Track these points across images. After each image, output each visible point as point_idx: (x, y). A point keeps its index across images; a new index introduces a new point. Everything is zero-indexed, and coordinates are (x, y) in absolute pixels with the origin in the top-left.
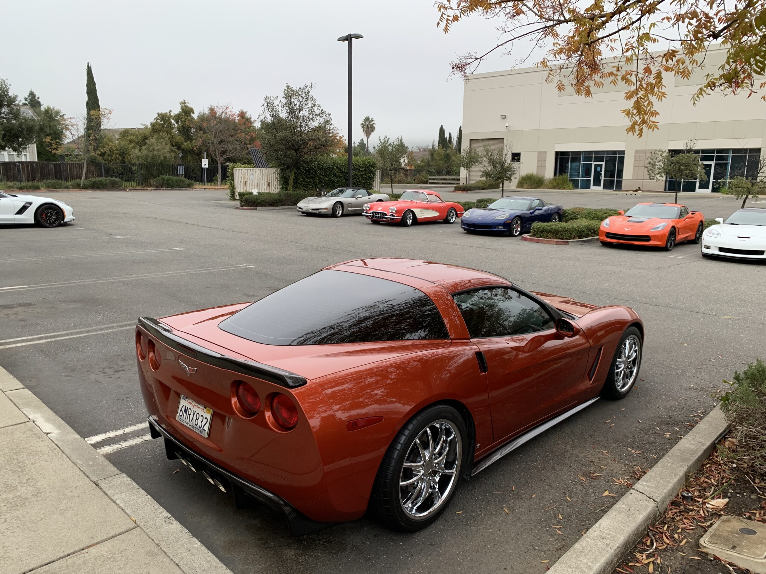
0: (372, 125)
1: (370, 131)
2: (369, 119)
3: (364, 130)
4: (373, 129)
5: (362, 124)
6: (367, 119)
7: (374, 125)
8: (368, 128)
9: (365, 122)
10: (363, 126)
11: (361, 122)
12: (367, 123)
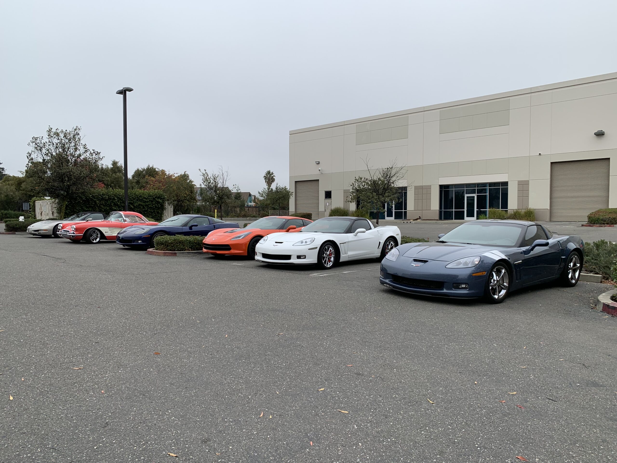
0: (272, 177)
1: (270, 182)
2: (270, 172)
3: (266, 182)
4: (273, 180)
5: (265, 176)
6: (269, 172)
7: (274, 177)
8: (269, 180)
9: (267, 175)
10: (265, 178)
11: (264, 175)
12: (268, 176)
